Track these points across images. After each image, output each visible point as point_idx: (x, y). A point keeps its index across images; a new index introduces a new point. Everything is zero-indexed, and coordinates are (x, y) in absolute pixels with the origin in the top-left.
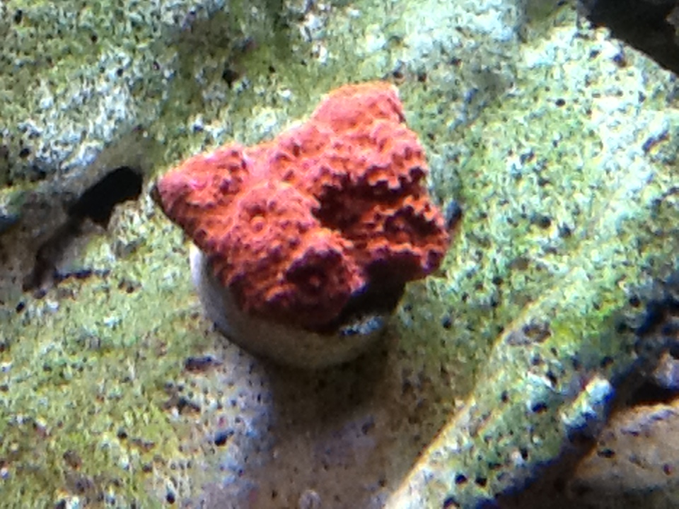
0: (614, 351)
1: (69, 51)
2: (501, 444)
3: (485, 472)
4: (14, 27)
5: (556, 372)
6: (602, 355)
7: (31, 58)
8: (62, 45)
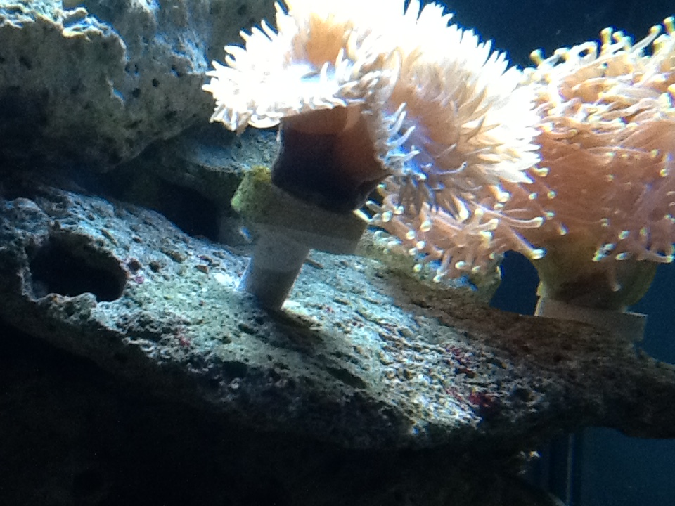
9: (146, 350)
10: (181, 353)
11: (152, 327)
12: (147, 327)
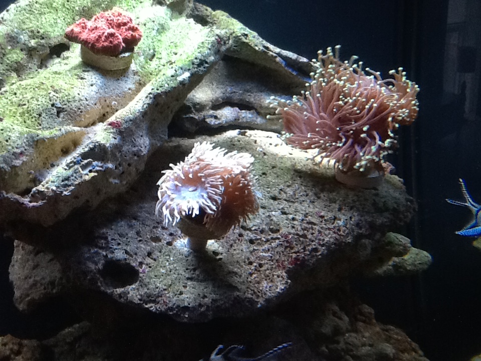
0: (191, 68)
1: (50, 12)
2: (163, 83)
3: (159, 88)
4: (35, 4)
5: (177, 70)
6: (188, 68)
7: (40, 12)
8: (49, 10)
9: (152, 309)
10: (165, 306)
11: (152, 298)
12: (150, 298)
